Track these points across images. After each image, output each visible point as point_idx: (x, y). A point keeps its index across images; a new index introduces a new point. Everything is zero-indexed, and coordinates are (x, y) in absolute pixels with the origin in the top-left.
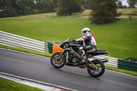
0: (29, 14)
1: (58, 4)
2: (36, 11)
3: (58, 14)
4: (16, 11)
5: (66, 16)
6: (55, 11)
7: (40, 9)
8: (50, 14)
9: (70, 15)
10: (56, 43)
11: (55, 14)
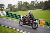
0: (32, 10)
1: (43, 6)
2: (35, 8)
3: (43, 10)
4: (28, 8)
5: (46, 10)
6: (42, 9)
7: (36, 8)
8: (40, 10)
9: (47, 10)
10: (42, 20)
11: (42, 10)
